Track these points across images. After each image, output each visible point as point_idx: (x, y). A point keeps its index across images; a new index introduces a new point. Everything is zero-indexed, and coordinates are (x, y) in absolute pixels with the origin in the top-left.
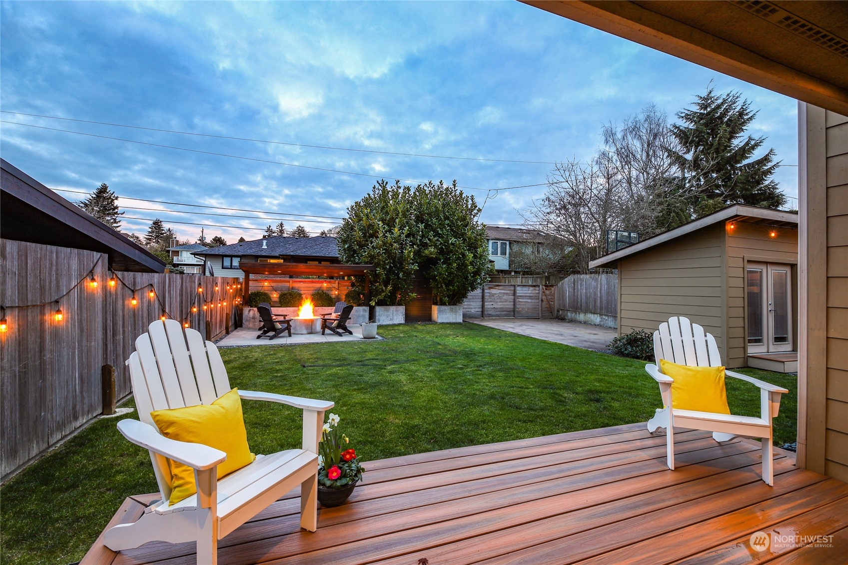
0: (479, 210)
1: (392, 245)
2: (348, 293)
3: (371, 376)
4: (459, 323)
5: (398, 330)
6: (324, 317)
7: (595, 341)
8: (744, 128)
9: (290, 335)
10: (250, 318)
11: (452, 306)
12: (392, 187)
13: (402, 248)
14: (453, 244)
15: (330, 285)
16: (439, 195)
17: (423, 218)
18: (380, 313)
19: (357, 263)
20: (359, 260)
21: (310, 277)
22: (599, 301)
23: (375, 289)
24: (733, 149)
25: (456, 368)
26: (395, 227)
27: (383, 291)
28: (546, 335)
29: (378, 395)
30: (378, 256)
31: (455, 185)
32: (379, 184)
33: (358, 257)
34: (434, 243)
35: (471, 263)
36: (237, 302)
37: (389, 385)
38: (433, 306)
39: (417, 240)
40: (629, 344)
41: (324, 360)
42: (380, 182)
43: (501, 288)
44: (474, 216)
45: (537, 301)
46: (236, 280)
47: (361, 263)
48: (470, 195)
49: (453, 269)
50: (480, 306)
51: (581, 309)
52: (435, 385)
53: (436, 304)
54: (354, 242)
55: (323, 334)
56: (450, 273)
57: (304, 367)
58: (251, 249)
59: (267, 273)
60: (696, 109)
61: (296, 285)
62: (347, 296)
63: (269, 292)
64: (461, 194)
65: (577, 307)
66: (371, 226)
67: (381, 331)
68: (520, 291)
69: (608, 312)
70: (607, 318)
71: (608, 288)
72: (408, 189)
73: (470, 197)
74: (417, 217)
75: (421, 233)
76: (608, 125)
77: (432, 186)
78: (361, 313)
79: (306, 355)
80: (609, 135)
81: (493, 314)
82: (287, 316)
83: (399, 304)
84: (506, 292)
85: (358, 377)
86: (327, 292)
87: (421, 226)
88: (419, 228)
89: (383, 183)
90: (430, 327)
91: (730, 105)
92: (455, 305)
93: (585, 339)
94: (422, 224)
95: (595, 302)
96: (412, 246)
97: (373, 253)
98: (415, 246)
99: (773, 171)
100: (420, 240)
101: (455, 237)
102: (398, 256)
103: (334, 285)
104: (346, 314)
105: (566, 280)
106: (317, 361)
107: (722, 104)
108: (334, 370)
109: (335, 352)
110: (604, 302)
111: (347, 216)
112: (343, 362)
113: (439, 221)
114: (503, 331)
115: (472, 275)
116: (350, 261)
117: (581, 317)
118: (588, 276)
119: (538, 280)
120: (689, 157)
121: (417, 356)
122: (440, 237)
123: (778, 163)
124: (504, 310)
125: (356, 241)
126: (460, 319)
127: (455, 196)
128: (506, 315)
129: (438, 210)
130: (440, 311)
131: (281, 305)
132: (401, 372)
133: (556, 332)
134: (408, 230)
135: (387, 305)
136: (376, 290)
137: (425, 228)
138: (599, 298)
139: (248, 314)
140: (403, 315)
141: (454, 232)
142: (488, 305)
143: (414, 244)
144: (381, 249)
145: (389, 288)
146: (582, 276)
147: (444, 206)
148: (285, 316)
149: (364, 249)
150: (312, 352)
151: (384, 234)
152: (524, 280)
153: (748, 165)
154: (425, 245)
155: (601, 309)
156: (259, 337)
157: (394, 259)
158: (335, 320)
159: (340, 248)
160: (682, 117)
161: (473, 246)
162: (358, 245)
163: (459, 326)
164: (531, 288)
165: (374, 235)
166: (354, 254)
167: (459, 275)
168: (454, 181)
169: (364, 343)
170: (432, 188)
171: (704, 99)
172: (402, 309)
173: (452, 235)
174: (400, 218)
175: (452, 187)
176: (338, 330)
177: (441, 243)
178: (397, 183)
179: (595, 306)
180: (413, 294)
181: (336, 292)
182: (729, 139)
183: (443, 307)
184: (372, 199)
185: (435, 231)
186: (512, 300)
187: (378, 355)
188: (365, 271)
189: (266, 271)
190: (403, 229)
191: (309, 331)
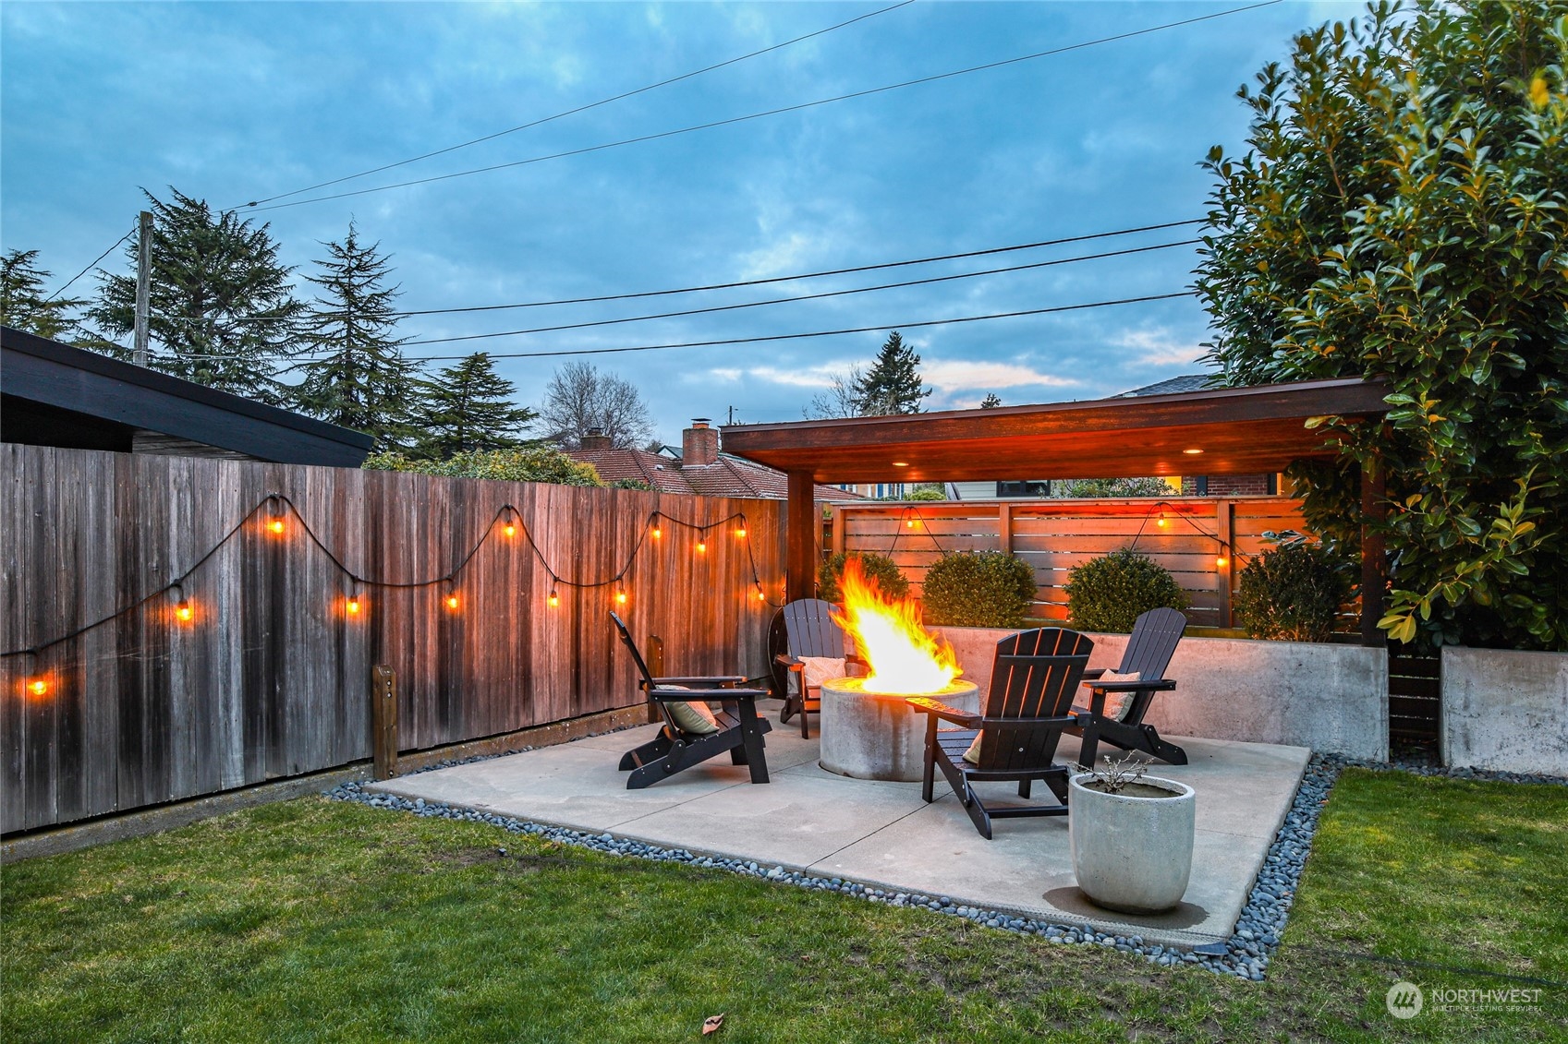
15: (1188, 526)
18: (1476, 693)
30: (1393, 311)
78: (1335, 683)
103: (1207, 524)
181: (1223, 563)
188: (1311, 423)
191: (880, 762)
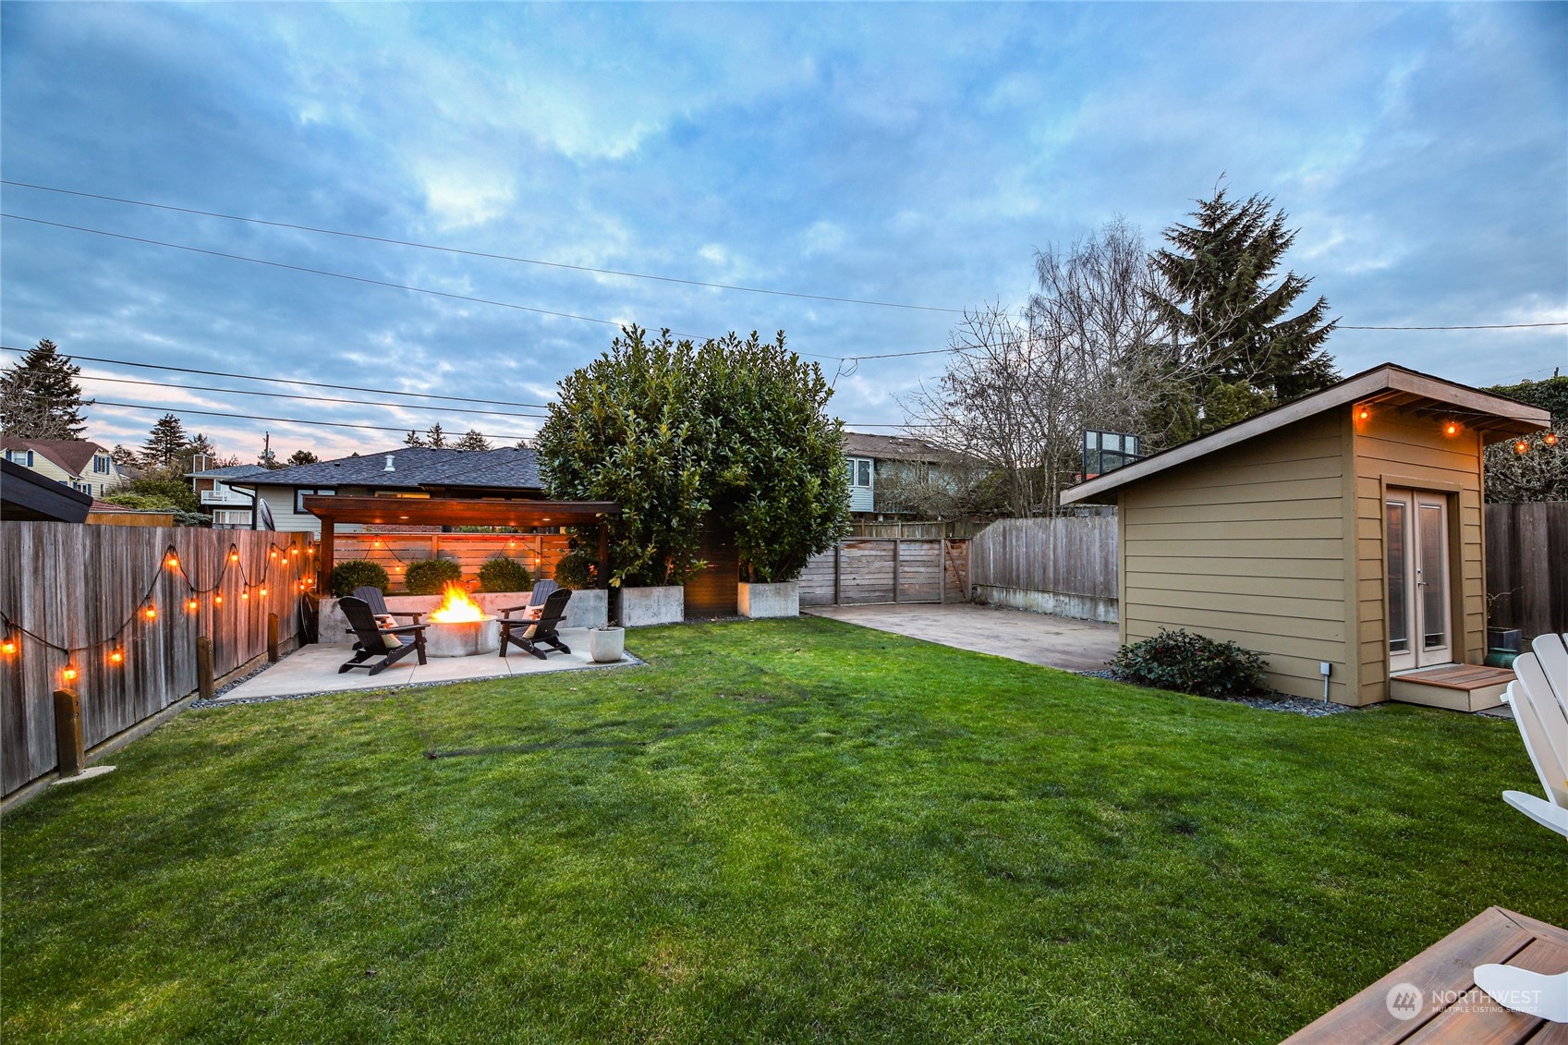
0: (830, 393)
1: (655, 460)
2: (562, 561)
3: (605, 785)
4: (793, 619)
5: (671, 638)
6: (507, 616)
7: (1066, 649)
8: (1274, 260)
9: (422, 661)
10: (335, 620)
11: (778, 585)
12: (654, 343)
13: (676, 467)
14: (779, 459)
15: (523, 546)
16: (750, 360)
17: (717, 405)
18: (632, 602)
19: (581, 499)
20: (585, 492)
21: (479, 528)
22: (1051, 569)
23: (620, 553)
24: (1259, 298)
25: (813, 741)
26: (660, 422)
27: (637, 557)
28: (968, 640)
29: (622, 854)
30: (625, 483)
31: (781, 342)
32: (627, 333)
33: (583, 485)
34: (742, 456)
35: (817, 498)
36: (302, 587)
37: (654, 809)
38: (740, 584)
39: (706, 450)
40: (1154, 658)
41: (488, 732)
42: (630, 329)
43: (869, 545)
44: (820, 404)
45: (936, 570)
46: (300, 538)
47: (589, 497)
48: (810, 363)
49: (780, 508)
50: (832, 583)
51: (1018, 584)
52: (774, 802)
53: (746, 580)
54: (574, 453)
55: (503, 654)
56: (776, 518)
57: (432, 757)
58: (359, 472)
59: (378, 521)
60: (1195, 224)
61: (447, 547)
62: (561, 567)
63: (381, 563)
64: (794, 359)
65: (1010, 581)
66: (609, 420)
67: (634, 642)
68: (905, 551)
69: (1068, 588)
70: (1067, 600)
71: (1070, 542)
72: (688, 346)
73: (811, 367)
74: (706, 403)
75: (714, 436)
76: (1044, 249)
77: (736, 342)
78: (592, 603)
79: (447, 716)
80: (1046, 269)
81: (854, 597)
82: (420, 615)
83: (672, 583)
84: (879, 553)
85: (573, 788)
86: (516, 560)
87: (715, 422)
88: (711, 426)
89: (635, 332)
90: (737, 630)
91: (1254, 219)
92: (784, 581)
93: (1046, 646)
94: (716, 418)
95: (1044, 572)
96: (697, 462)
97: (614, 477)
98: (702, 463)
99: (1325, 336)
100: (714, 451)
101: (784, 445)
102: (668, 483)
103: (531, 545)
104: (555, 606)
105: (989, 528)
106: (470, 737)
107: (1241, 216)
108: (511, 766)
109: (520, 706)
110: (1062, 570)
111: (558, 401)
112: (539, 736)
113: (751, 412)
114: (884, 633)
115: (819, 520)
116: (565, 494)
117: (1019, 598)
118: (1030, 522)
119: (933, 530)
120: (1187, 308)
121: (718, 708)
122: (753, 446)
123: (1333, 322)
124: (877, 588)
125: (578, 451)
126: (793, 610)
127: (783, 362)
128: (880, 599)
129: (750, 390)
130: (754, 594)
131: (411, 590)
132: (685, 762)
133: (986, 633)
134: (688, 430)
135: (646, 585)
136: (623, 554)
137: (723, 426)
138: (1051, 563)
139: (332, 612)
140: (679, 605)
141: (782, 434)
142: (846, 580)
143: (700, 459)
144: (633, 468)
145: (651, 549)
146: (1020, 522)
147: (760, 383)
148: (416, 616)
149: (596, 467)
150: (465, 707)
151: (639, 438)
152: (906, 530)
153: (1283, 325)
154: (723, 462)
155: (1056, 583)
156: (345, 669)
157: (659, 488)
158: (529, 623)
159: (543, 468)
160: (1174, 239)
161: (820, 463)
162: (582, 460)
163: (794, 624)
164: (926, 546)
165: (619, 439)
166: (573, 479)
167: (794, 522)
168: (780, 334)
169: (595, 675)
170: (736, 346)
171: (1211, 207)
172: (677, 593)
173: (778, 440)
174: (672, 405)
175: (776, 344)
176: (537, 645)
177: (756, 457)
178: (664, 335)
179: (1044, 579)
180: (699, 561)
181: (538, 561)
182: (1254, 278)
183: (760, 587)
184: (610, 365)
185: (743, 432)
186: (892, 570)
187: (626, 709)
188: (598, 515)
189: (376, 517)
190: (678, 428)
191: (470, 649)
